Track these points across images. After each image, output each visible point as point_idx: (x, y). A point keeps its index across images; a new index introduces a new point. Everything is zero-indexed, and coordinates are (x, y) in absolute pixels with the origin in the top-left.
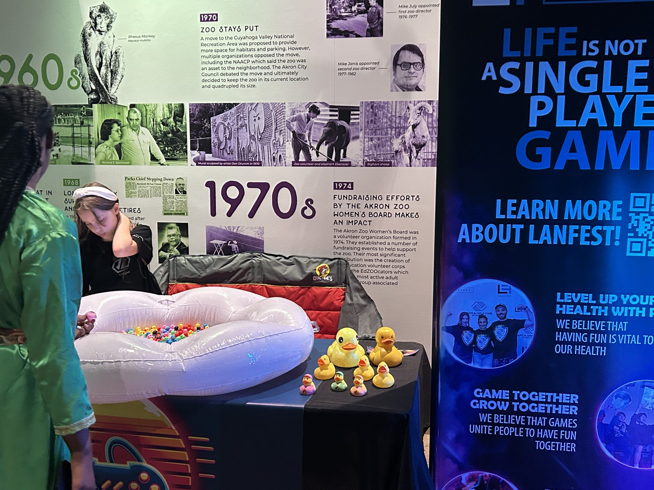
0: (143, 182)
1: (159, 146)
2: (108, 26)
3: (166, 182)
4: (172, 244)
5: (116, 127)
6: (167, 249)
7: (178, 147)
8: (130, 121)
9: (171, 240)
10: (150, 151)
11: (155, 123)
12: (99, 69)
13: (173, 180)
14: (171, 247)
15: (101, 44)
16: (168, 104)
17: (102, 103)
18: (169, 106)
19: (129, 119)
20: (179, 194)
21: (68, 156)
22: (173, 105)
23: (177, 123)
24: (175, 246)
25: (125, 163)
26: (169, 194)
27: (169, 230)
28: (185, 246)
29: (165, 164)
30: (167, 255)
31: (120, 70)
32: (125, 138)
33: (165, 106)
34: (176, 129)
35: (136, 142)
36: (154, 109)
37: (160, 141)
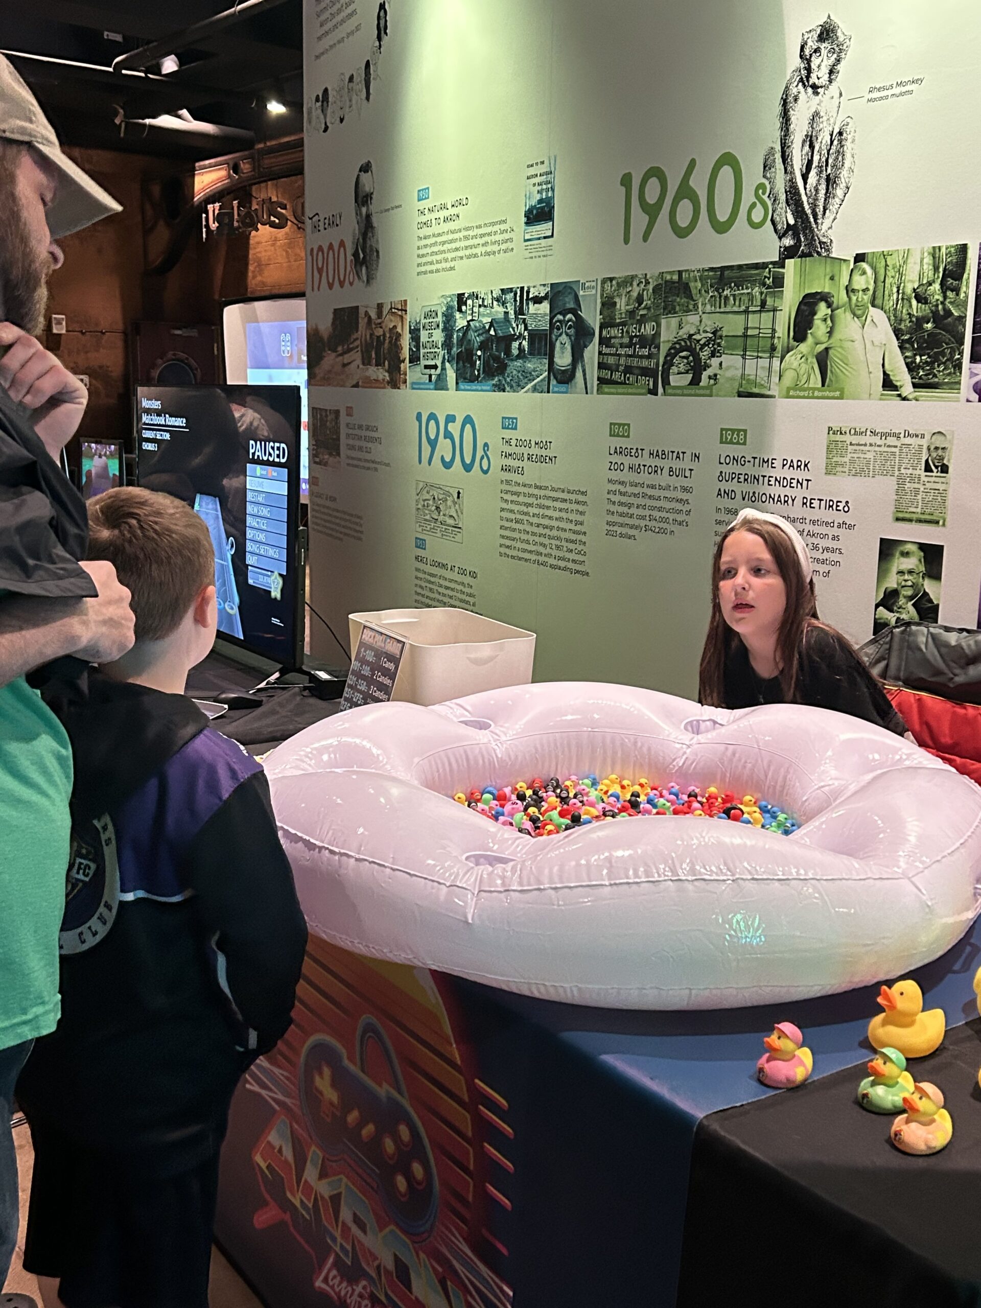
0: (862, 439)
1: (903, 353)
3: (908, 441)
4: (905, 593)
5: (822, 309)
6: (894, 604)
7: (943, 354)
8: (851, 294)
9: (903, 583)
10: (883, 365)
11: (900, 296)
12: (805, 177)
13: (923, 436)
14: (902, 601)
15: (816, 115)
16: (934, 248)
17: (804, 255)
18: (935, 252)
19: (849, 290)
20: (932, 471)
21: (732, 379)
22: (943, 250)
23: (949, 294)
24: (910, 598)
25: (832, 394)
26: (910, 471)
27: (903, 560)
28: (931, 601)
29: (910, 397)
30: (891, 617)
31: (844, 173)
32: (837, 335)
33: (926, 254)
34: (944, 309)
35: (858, 345)
36: (902, 262)
37: (908, 341)
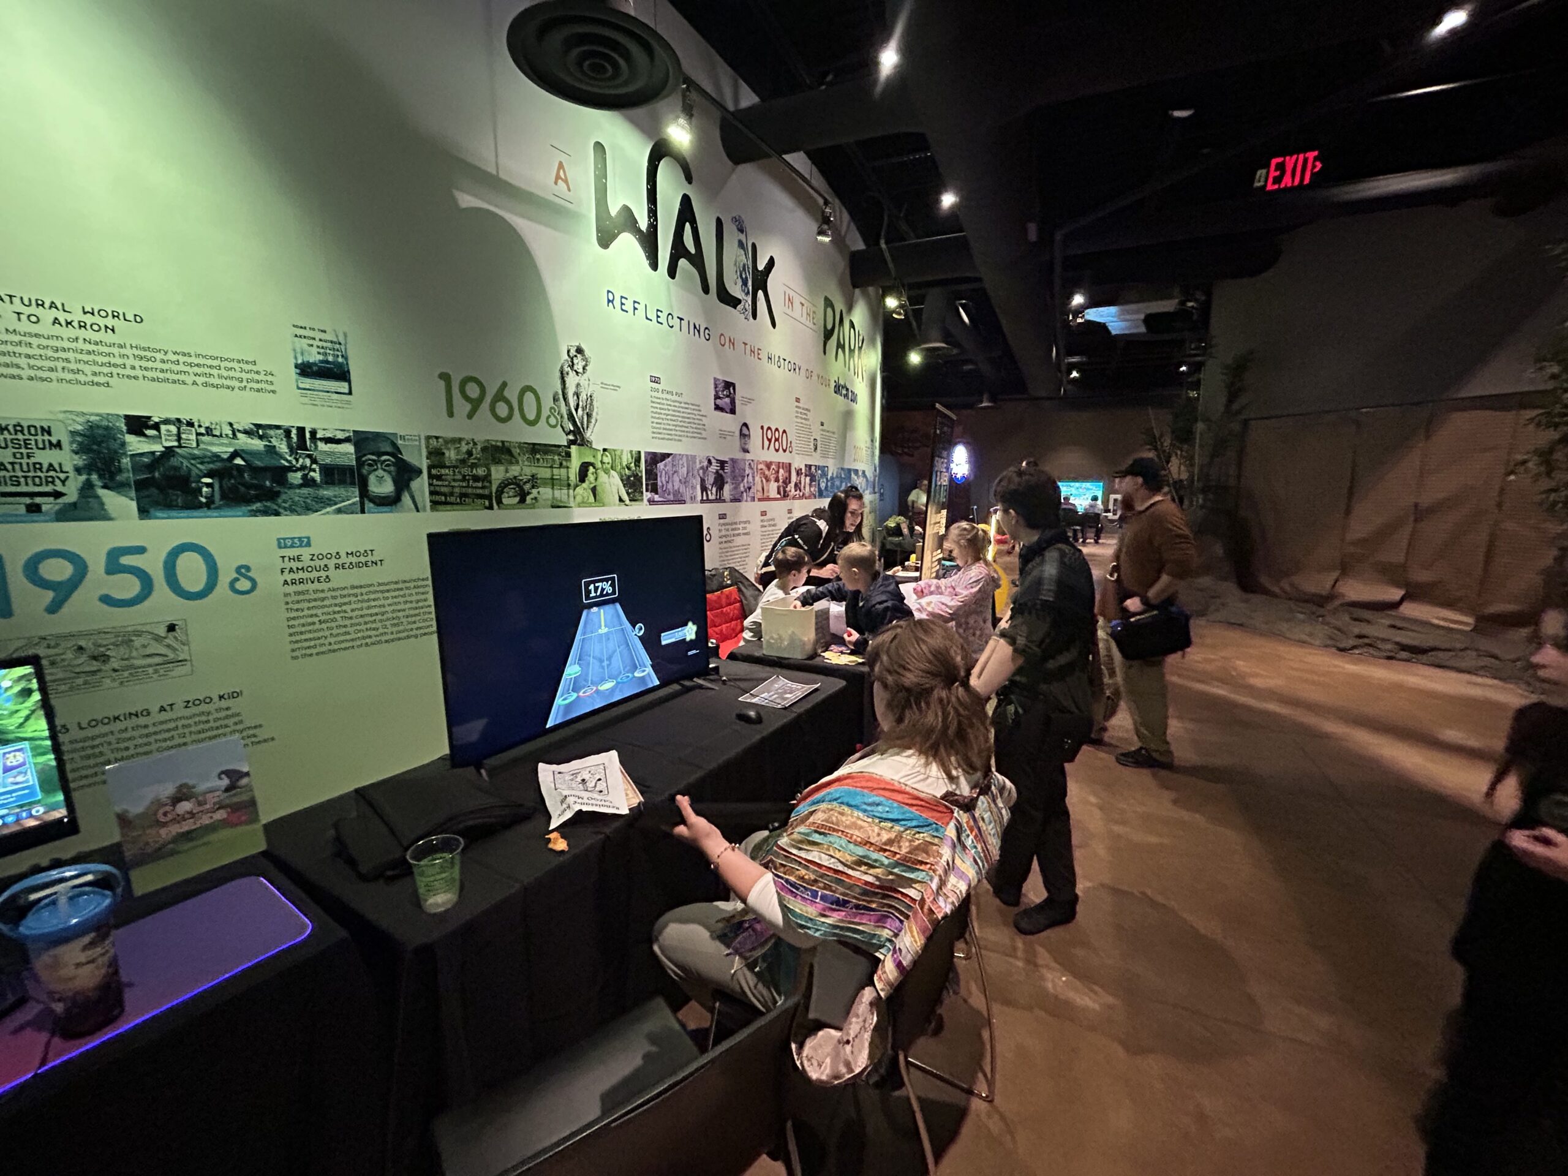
1: (624, 488)
2: (584, 368)
5: (591, 469)
7: (637, 489)
8: (603, 464)
10: (618, 493)
12: (576, 410)
15: (578, 385)
17: (579, 445)
18: (631, 452)
19: (602, 462)
23: (637, 467)
29: (629, 505)
31: (594, 414)
32: (599, 479)
33: (628, 453)
34: (636, 473)
35: (608, 485)
